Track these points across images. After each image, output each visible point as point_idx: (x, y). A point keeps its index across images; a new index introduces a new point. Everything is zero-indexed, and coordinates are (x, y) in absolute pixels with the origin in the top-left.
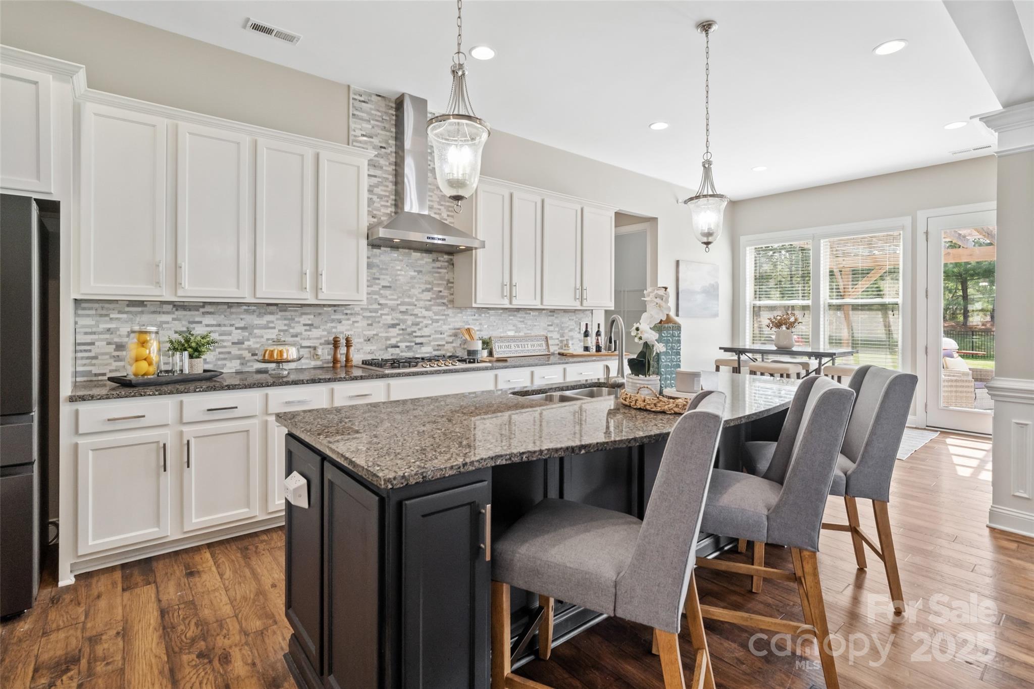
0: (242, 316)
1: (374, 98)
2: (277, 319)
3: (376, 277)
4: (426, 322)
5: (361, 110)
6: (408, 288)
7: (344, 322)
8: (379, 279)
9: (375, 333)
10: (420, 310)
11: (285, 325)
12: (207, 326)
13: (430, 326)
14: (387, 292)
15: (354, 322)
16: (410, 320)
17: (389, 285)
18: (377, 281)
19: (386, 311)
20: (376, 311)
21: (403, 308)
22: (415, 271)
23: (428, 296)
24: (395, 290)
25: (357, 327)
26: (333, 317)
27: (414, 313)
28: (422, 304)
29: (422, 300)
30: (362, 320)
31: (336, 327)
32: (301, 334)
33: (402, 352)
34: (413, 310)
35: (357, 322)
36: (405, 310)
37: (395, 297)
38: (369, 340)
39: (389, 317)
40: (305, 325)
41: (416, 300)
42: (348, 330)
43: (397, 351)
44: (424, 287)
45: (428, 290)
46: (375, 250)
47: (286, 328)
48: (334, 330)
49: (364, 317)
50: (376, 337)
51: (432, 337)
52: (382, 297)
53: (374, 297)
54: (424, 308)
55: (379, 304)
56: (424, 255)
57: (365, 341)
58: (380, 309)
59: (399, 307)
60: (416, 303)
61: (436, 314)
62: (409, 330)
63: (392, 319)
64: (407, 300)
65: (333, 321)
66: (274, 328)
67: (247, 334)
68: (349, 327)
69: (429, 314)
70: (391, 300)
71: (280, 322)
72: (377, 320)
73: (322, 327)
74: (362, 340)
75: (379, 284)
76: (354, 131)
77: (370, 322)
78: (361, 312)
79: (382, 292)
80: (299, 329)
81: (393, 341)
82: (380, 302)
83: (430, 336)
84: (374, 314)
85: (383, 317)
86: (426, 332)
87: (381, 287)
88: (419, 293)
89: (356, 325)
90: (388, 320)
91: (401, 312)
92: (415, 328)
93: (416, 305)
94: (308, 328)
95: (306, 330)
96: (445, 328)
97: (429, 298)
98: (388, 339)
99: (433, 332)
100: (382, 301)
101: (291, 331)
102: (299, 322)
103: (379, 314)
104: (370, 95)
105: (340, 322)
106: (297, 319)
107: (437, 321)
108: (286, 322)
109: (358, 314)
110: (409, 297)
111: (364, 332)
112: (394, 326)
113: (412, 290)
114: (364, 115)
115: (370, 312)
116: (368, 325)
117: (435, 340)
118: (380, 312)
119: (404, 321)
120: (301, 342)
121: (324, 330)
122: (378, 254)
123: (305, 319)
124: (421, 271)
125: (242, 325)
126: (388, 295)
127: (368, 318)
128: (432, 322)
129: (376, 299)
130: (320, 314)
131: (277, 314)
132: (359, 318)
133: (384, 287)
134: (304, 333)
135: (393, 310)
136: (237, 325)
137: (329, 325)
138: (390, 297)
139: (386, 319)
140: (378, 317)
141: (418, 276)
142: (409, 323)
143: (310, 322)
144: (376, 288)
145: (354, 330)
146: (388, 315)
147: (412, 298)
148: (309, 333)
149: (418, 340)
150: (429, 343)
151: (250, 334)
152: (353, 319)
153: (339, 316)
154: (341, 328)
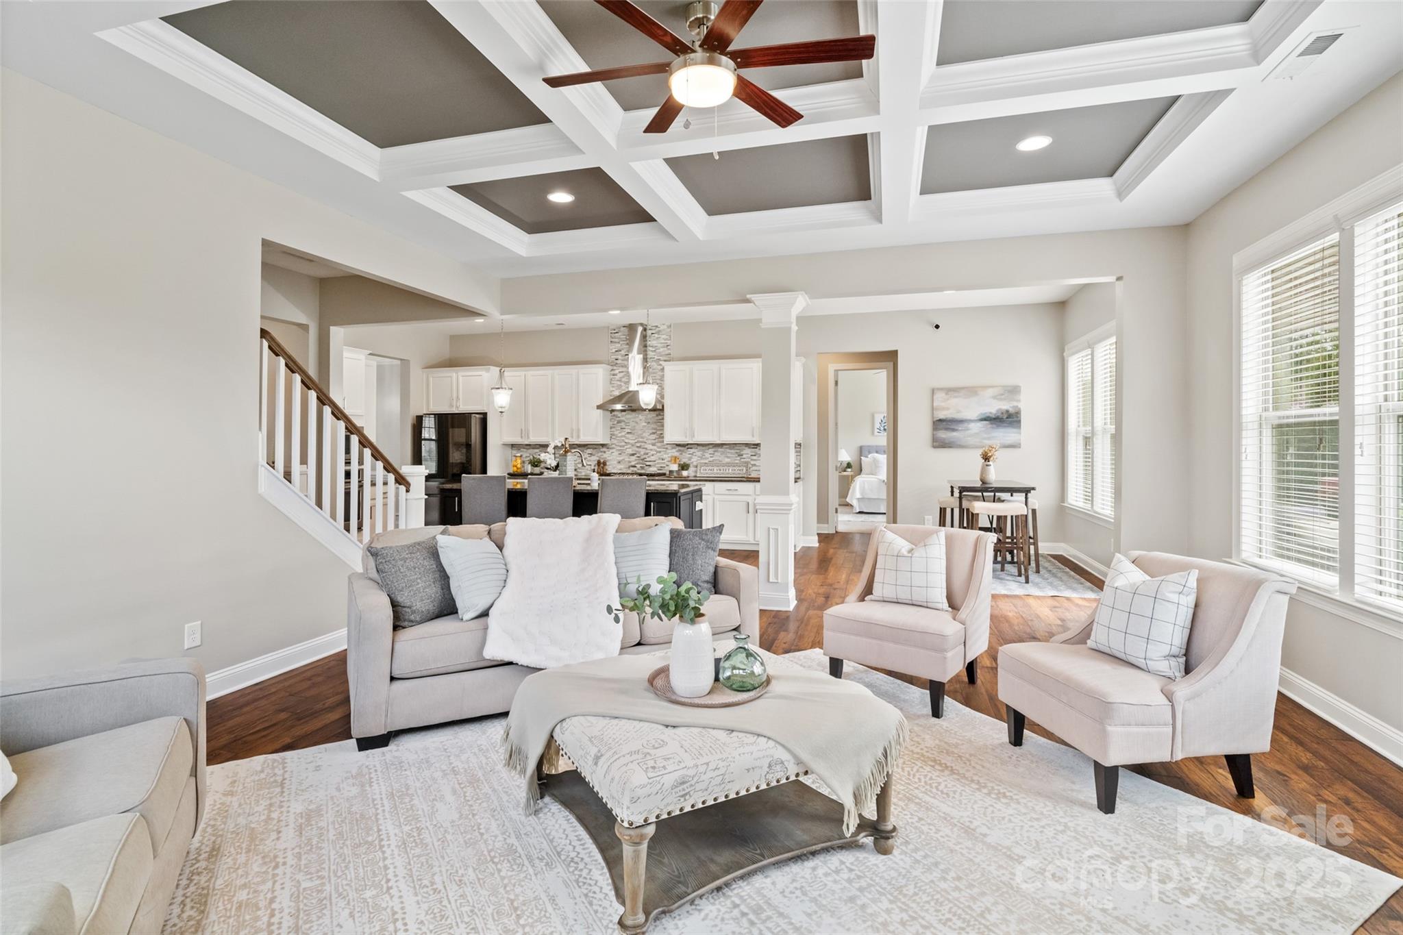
1: (622, 329)
4: (652, 452)
5: (615, 338)
7: (608, 452)
9: (623, 458)
13: (656, 455)
16: (643, 452)
17: (630, 431)
18: (624, 430)
19: (628, 446)
20: (623, 446)
21: (638, 445)
22: (645, 422)
23: (654, 436)
24: (634, 434)
25: (614, 455)
26: (601, 450)
27: (645, 447)
28: (650, 442)
29: (652, 439)
31: (603, 455)
32: (587, 458)
33: (638, 470)
34: (644, 445)
37: (634, 438)
40: (590, 454)
42: (609, 457)
43: (635, 469)
44: (651, 431)
45: (654, 433)
48: (602, 457)
49: (617, 450)
50: (623, 461)
51: (657, 461)
52: (626, 438)
53: (622, 438)
54: (651, 444)
55: (625, 442)
57: (618, 463)
58: (625, 445)
60: (646, 441)
61: (659, 447)
62: (642, 457)
63: (633, 451)
65: (603, 452)
68: (610, 455)
69: (655, 447)
70: (632, 440)
72: (623, 451)
73: (598, 455)
74: (616, 462)
76: (612, 350)
77: (619, 452)
78: (616, 447)
79: (626, 435)
81: (633, 464)
83: (655, 461)
84: (622, 448)
85: (627, 449)
86: (653, 458)
88: (648, 435)
90: (630, 451)
91: (637, 447)
92: (646, 456)
95: (589, 457)
96: (665, 456)
97: (658, 438)
98: (630, 462)
99: (658, 459)
100: (627, 441)
104: (620, 328)
105: (606, 453)
107: (660, 452)
110: (642, 438)
111: (617, 458)
112: (633, 455)
113: (644, 434)
114: (617, 340)
115: (620, 447)
116: (619, 454)
117: (658, 463)
118: (625, 447)
119: (639, 452)
123: (589, 451)
127: (619, 450)
129: (623, 440)
132: (614, 450)
133: (628, 433)
135: (633, 445)
137: (600, 454)
138: (630, 438)
140: (624, 449)
141: (647, 425)
142: (642, 453)
143: (592, 453)
144: (623, 434)
145: (612, 457)
146: (629, 448)
149: (648, 463)
150: (654, 466)
152: (611, 451)
153: (604, 449)
154: (605, 456)
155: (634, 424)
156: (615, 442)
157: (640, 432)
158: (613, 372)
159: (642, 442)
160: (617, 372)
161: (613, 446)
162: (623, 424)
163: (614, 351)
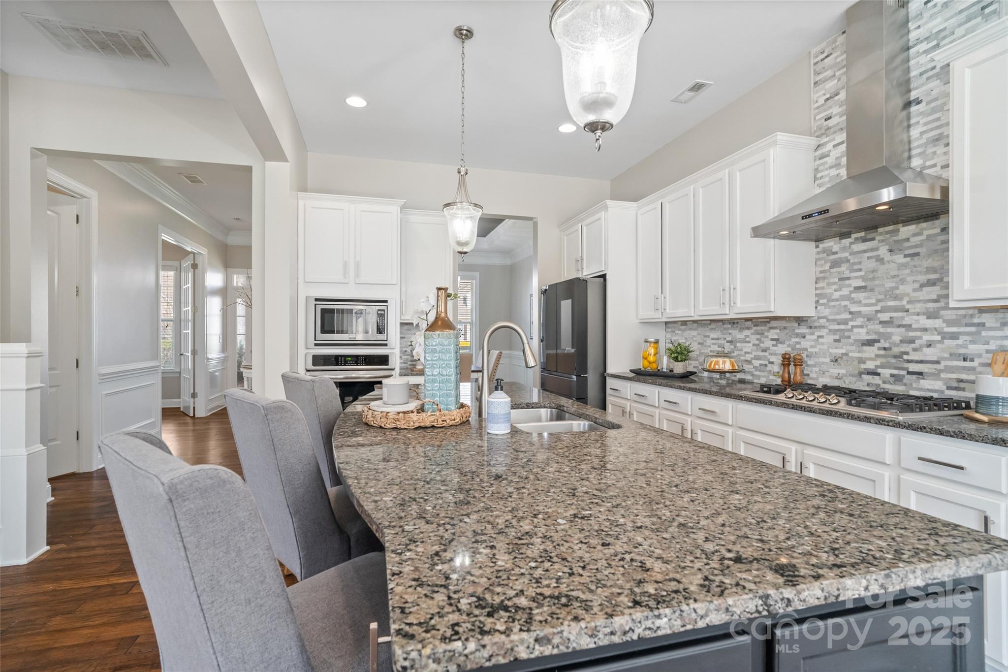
0: (730, 331)
2: (752, 334)
3: (845, 276)
4: (926, 337)
5: (824, 70)
6: (893, 285)
7: (808, 337)
8: (849, 278)
9: (844, 351)
10: (916, 318)
11: (757, 339)
12: (713, 339)
13: (939, 346)
14: (861, 296)
15: (819, 337)
16: (897, 334)
17: (863, 284)
18: (847, 282)
19: (859, 321)
20: (845, 322)
21: (885, 317)
22: (906, 256)
23: (924, 292)
24: (872, 290)
25: (823, 344)
26: (797, 331)
27: (904, 323)
28: (919, 307)
29: (919, 301)
30: (827, 334)
31: (799, 343)
32: (769, 349)
33: (884, 382)
34: (902, 318)
35: (822, 337)
36: (889, 320)
37: (873, 301)
38: (836, 361)
39: (864, 330)
40: (772, 340)
41: (908, 302)
42: (812, 347)
43: (876, 380)
44: (923, 278)
46: (843, 241)
47: (757, 342)
48: (798, 346)
49: (830, 330)
50: (845, 358)
51: (943, 364)
52: (854, 302)
53: (844, 303)
54: (924, 314)
55: (851, 313)
56: (924, 225)
57: (832, 361)
58: (851, 320)
59: (879, 315)
60: (907, 307)
62: (896, 350)
63: (868, 333)
64: (892, 303)
65: (797, 335)
66: (749, 342)
67: (733, 347)
68: (813, 343)
69: (938, 323)
70: (866, 305)
71: (754, 336)
72: (846, 334)
73: (787, 343)
74: (828, 360)
75: (850, 285)
76: (817, 102)
77: (837, 337)
78: (827, 324)
79: (853, 295)
80: (768, 343)
81: (870, 365)
82: (852, 310)
83: (938, 362)
84: (842, 327)
85: (855, 330)
86: (930, 354)
87: (852, 289)
88: (914, 290)
89: (820, 340)
90: (862, 334)
91: (881, 322)
92: (904, 348)
93: (907, 311)
94: (774, 342)
95: (773, 345)
97: (935, 297)
98: (862, 361)
99: (946, 355)
100: (854, 308)
101: (762, 345)
102: (767, 337)
103: (849, 327)
104: (835, 41)
105: (804, 337)
106: (766, 334)
108: (758, 337)
109: (824, 327)
110: (896, 298)
111: (831, 350)
112: (870, 343)
113: (901, 287)
115: (839, 324)
116: (835, 341)
118: (851, 323)
119: (888, 336)
120: (769, 357)
121: (789, 346)
122: (848, 244)
123: (773, 334)
124: (917, 254)
125: (730, 339)
126: (862, 299)
127: (835, 332)
128: (943, 338)
129: (846, 306)
130: (785, 328)
131: (752, 328)
132: (824, 332)
133: (858, 289)
134: (772, 348)
135: (869, 320)
136: (728, 339)
137: (794, 340)
138: (864, 302)
139: (859, 334)
140: (848, 330)
141: (912, 263)
142: (896, 339)
143: (776, 337)
144: (845, 291)
145: (819, 347)
146: (861, 327)
147: (901, 299)
148: (775, 348)
149: (913, 367)
150: (936, 375)
151: (735, 347)
152: (817, 333)
153: (803, 330)
154: (805, 344)
155: (872, 264)
156: (826, 312)
157: (889, 284)
158: (819, 153)
159: (896, 309)
160: (829, 146)
161: (823, 321)
162: (844, 268)
163: (821, 101)
